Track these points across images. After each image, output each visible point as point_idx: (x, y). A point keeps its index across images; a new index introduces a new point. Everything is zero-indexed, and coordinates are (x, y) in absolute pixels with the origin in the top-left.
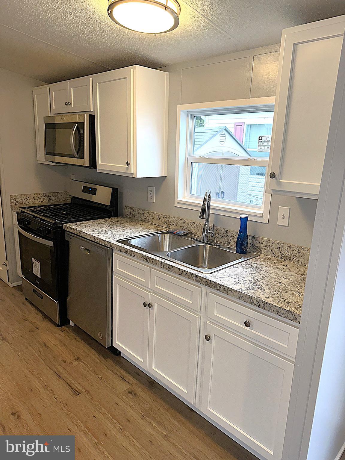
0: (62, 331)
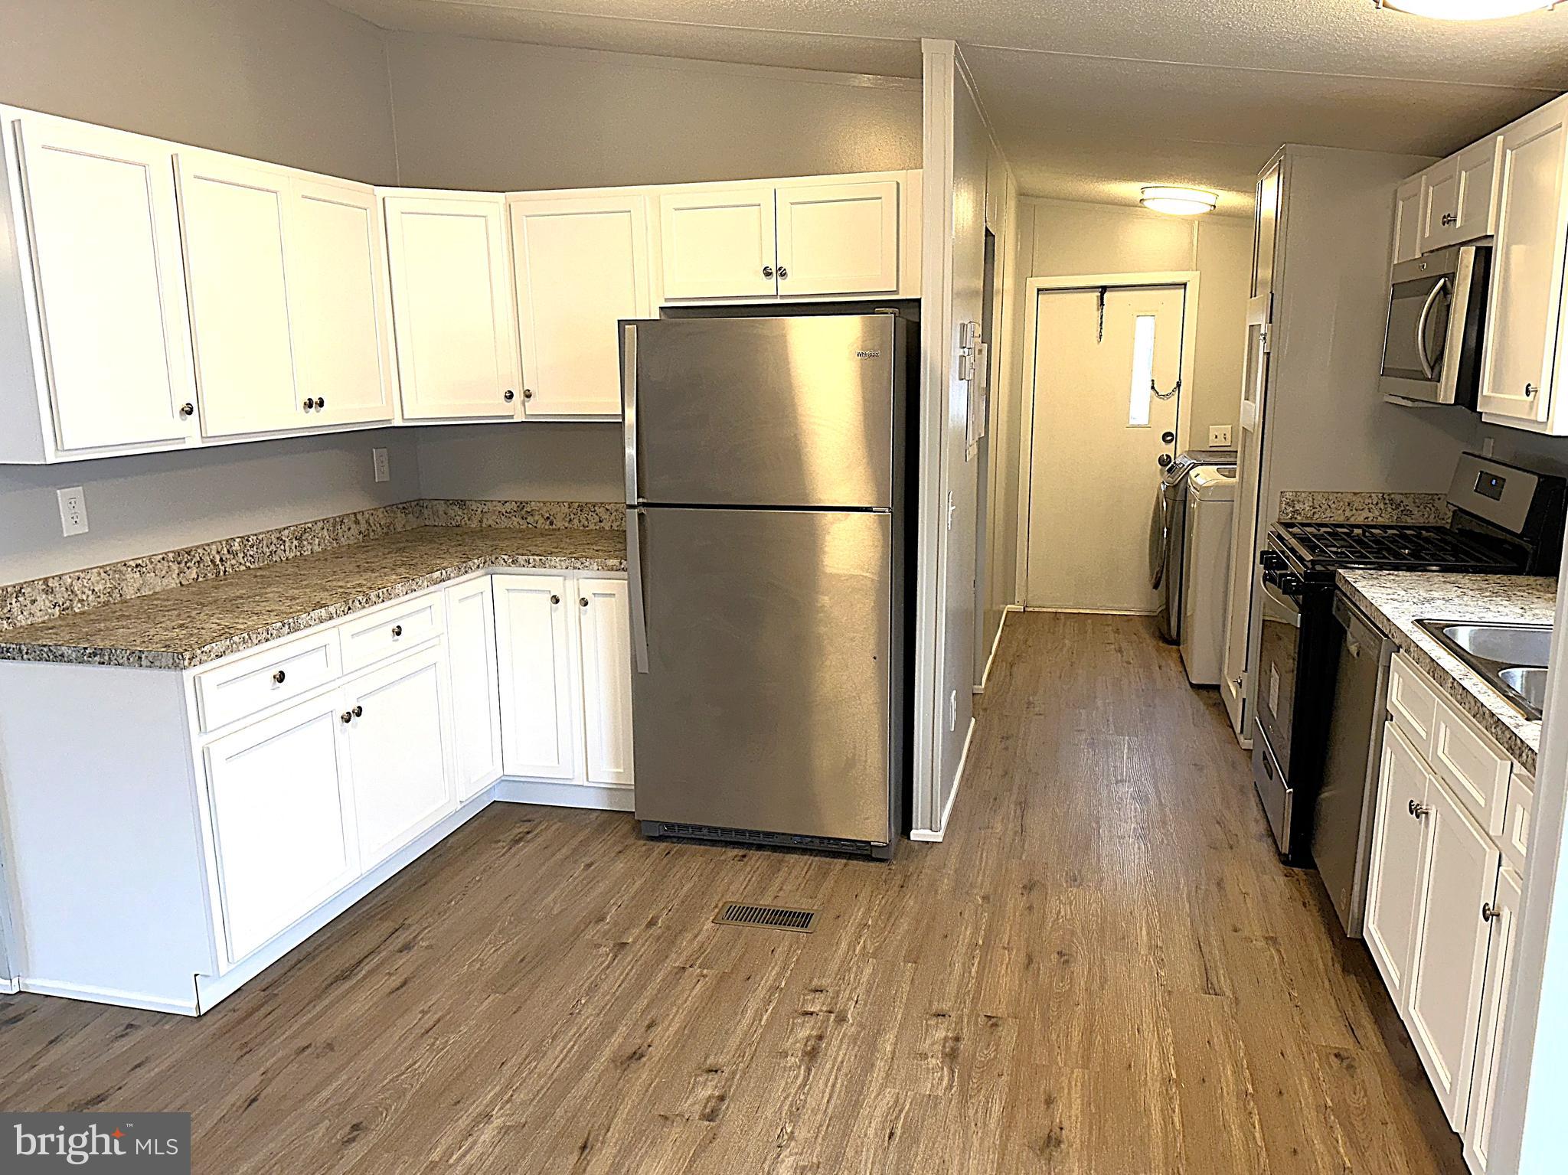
0: (1286, 876)
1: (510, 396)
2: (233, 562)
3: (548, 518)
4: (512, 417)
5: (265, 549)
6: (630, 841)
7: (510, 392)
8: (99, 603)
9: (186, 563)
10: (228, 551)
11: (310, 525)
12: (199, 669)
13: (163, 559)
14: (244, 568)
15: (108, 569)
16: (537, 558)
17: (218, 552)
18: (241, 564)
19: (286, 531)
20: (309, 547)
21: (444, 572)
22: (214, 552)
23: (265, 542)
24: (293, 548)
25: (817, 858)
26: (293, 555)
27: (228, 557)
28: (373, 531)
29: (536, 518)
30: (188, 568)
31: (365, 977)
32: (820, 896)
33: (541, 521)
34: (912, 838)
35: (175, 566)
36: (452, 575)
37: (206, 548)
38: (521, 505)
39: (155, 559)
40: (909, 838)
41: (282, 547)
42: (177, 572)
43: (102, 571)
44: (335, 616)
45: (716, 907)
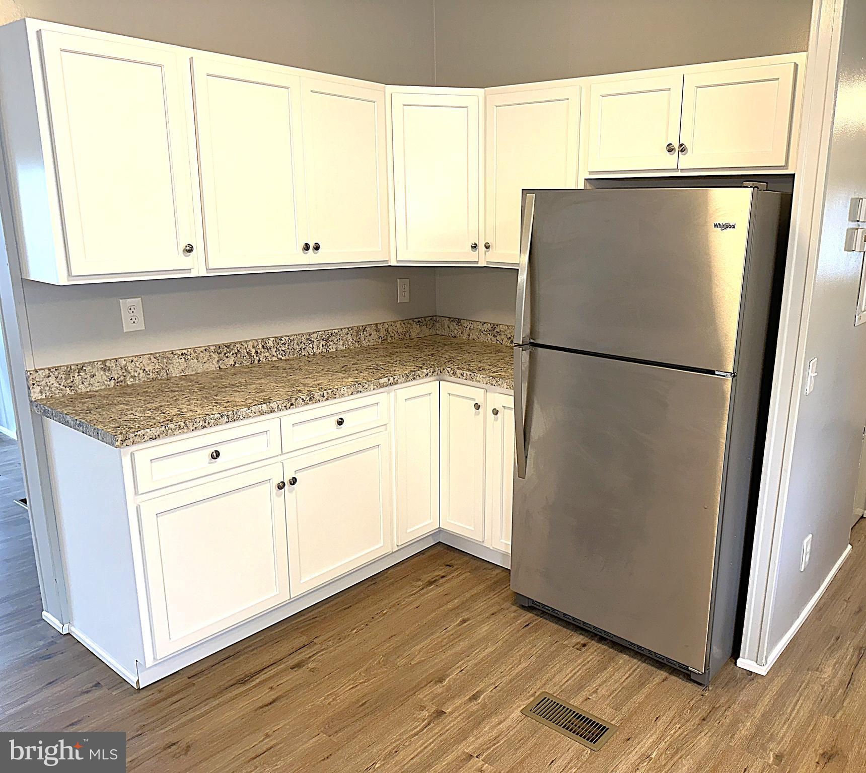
1: (475, 247)
2: (267, 354)
3: (510, 338)
4: (477, 262)
5: (295, 346)
6: (507, 604)
7: (475, 244)
8: (148, 379)
9: (225, 354)
10: (263, 347)
11: (336, 331)
12: (133, 448)
13: (206, 350)
14: (276, 359)
15: (158, 355)
16: (468, 373)
17: (254, 347)
18: (273, 356)
19: (315, 335)
20: (334, 346)
21: (391, 379)
22: (250, 347)
23: (295, 342)
24: (321, 346)
25: (644, 665)
26: (320, 351)
27: (263, 350)
28: (391, 337)
29: (503, 337)
30: (227, 357)
31: (255, 686)
32: (625, 709)
33: (505, 339)
34: (739, 664)
35: (216, 356)
36: (400, 381)
37: (244, 344)
38: (494, 326)
39: (198, 351)
40: (735, 664)
41: (311, 345)
42: (217, 359)
43: (152, 357)
44: (276, 410)
45: (533, 695)
